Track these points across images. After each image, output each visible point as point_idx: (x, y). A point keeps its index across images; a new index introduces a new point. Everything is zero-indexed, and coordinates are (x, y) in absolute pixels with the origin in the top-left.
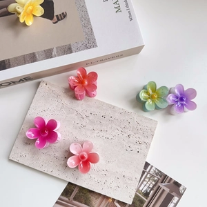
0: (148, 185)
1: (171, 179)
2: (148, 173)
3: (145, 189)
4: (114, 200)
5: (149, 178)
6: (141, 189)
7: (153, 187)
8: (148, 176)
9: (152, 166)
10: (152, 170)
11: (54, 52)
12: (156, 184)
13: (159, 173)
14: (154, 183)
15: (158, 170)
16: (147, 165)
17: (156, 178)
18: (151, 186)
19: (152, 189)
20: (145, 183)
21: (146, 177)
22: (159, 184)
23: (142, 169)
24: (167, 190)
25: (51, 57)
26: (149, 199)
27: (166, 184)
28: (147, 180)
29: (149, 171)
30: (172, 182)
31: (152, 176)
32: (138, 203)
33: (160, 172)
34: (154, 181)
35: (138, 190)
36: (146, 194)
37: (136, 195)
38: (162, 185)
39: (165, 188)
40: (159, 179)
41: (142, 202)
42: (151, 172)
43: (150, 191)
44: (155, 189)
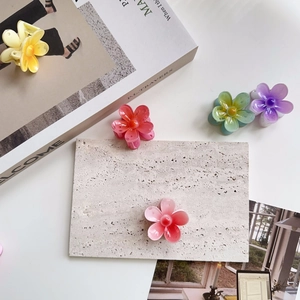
0: (261, 230)
1: (289, 212)
2: (257, 215)
3: (259, 236)
4: (223, 263)
5: (261, 221)
6: (254, 238)
7: (269, 230)
8: (258, 218)
9: (259, 204)
10: (261, 209)
11: (82, 97)
12: (272, 224)
13: (272, 209)
14: (268, 225)
15: (269, 206)
16: (252, 204)
17: (269, 218)
18: (266, 230)
19: (269, 233)
20: (257, 228)
21: (256, 220)
22: (276, 224)
23: (248, 212)
24: (289, 228)
25: (80, 105)
26: (269, 247)
27: (284, 220)
28: (258, 223)
29: (258, 211)
30: (292, 215)
31: (263, 216)
32: (256, 257)
33: (272, 207)
34: (268, 222)
35: (251, 241)
36: (264, 242)
37: (251, 248)
38: (280, 224)
39: (286, 227)
40: (274, 217)
41: (261, 254)
43: (267, 237)
44: (272, 231)
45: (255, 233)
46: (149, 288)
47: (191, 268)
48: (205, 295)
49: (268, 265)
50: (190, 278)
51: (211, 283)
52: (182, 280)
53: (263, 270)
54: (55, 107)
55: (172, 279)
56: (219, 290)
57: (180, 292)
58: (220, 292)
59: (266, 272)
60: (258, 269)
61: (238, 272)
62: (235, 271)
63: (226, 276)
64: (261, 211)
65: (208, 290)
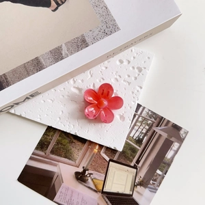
0: (140, 130)
1: (168, 121)
2: (139, 116)
3: (136, 135)
5: (142, 122)
6: (132, 135)
7: (147, 132)
8: (140, 119)
9: (144, 108)
10: (144, 112)
12: (150, 128)
13: (154, 115)
14: (147, 127)
15: (152, 112)
16: (139, 106)
17: (149, 122)
18: (144, 131)
19: (146, 134)
20: (136, 128)
21: (137, 120)
22: (154, 128)
24: (165, 135)
26: (143, 146)
27: (163, 127)
28: (139, 124)
29: (141, 113)
30: (170, 125)
31: (145, 119)
32: (129, 152)
33: (155, 113)
34: (148, 125)
35: (128, 137)
36: (139, 141)
37: (127, 143)
38: (158, 130)
39: (162, 133)
40: (154, 122)
41: (134, 151)
42: (143, 115)
43: (143, 137)
44: (149, 134)
45: (134, 132)
46: (30, 155)
47: (70, 147)
48: (77, 173)
49: (138, 162)
50: (68, 155)
51: (84, 164)
52: (60, 156)
53: (132, 164)
55: (52, 152)
56: (90, 172)
57: (56, 165)
58: (90, 174)
59: (135, 167)
60: (128, 162)
61: (111, 160)
62: (108, 159)
63: (99, 161)
64: (144, 114)
65: (81, 170)
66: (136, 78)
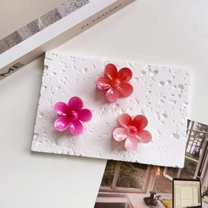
45: (189, 147)
46: (97, 192)
47: (134, 176)
48: (146, 199)
49: (199, 174)
50: (133, 184)
51: (150, 189)
52: (126, 186)
53: (195, 178)
54: (16, 32)
55: (118, 185)
56: (157, 195)
57: (124, 196)
58: (158, 197)
59: (198, 180)
60: (191, 177)
61: (174, 179)
62: (171, 179)
63: (164, 183)
64: (195, 128)
65: (148, 195)
66: (180, 96)
